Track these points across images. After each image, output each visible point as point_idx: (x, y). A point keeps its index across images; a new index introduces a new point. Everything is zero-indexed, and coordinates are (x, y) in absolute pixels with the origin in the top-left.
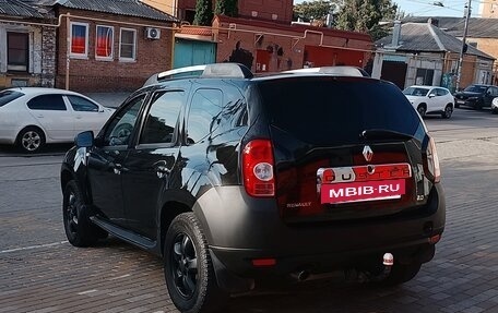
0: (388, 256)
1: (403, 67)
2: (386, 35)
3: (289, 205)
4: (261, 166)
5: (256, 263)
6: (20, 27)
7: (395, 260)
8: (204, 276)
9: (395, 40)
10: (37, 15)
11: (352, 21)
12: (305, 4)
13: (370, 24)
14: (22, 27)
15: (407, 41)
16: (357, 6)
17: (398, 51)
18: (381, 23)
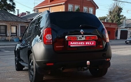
0: (88, 62)
1: (127, 31)
2: (122, 24)
3: (57, 47)
4: (48, 35)
5: (47, 64)
6: (23, 25)
7: (90, 63)
8: (35, 70)
9: (124, 25)
10: (28, 22)
11: (112, 21)
12: (100, 17)
13: (117, 21)
14: (24, 25)
15: (128, 25)
16: (114, 17)
17: (125, 27)
18: (121, 21)
